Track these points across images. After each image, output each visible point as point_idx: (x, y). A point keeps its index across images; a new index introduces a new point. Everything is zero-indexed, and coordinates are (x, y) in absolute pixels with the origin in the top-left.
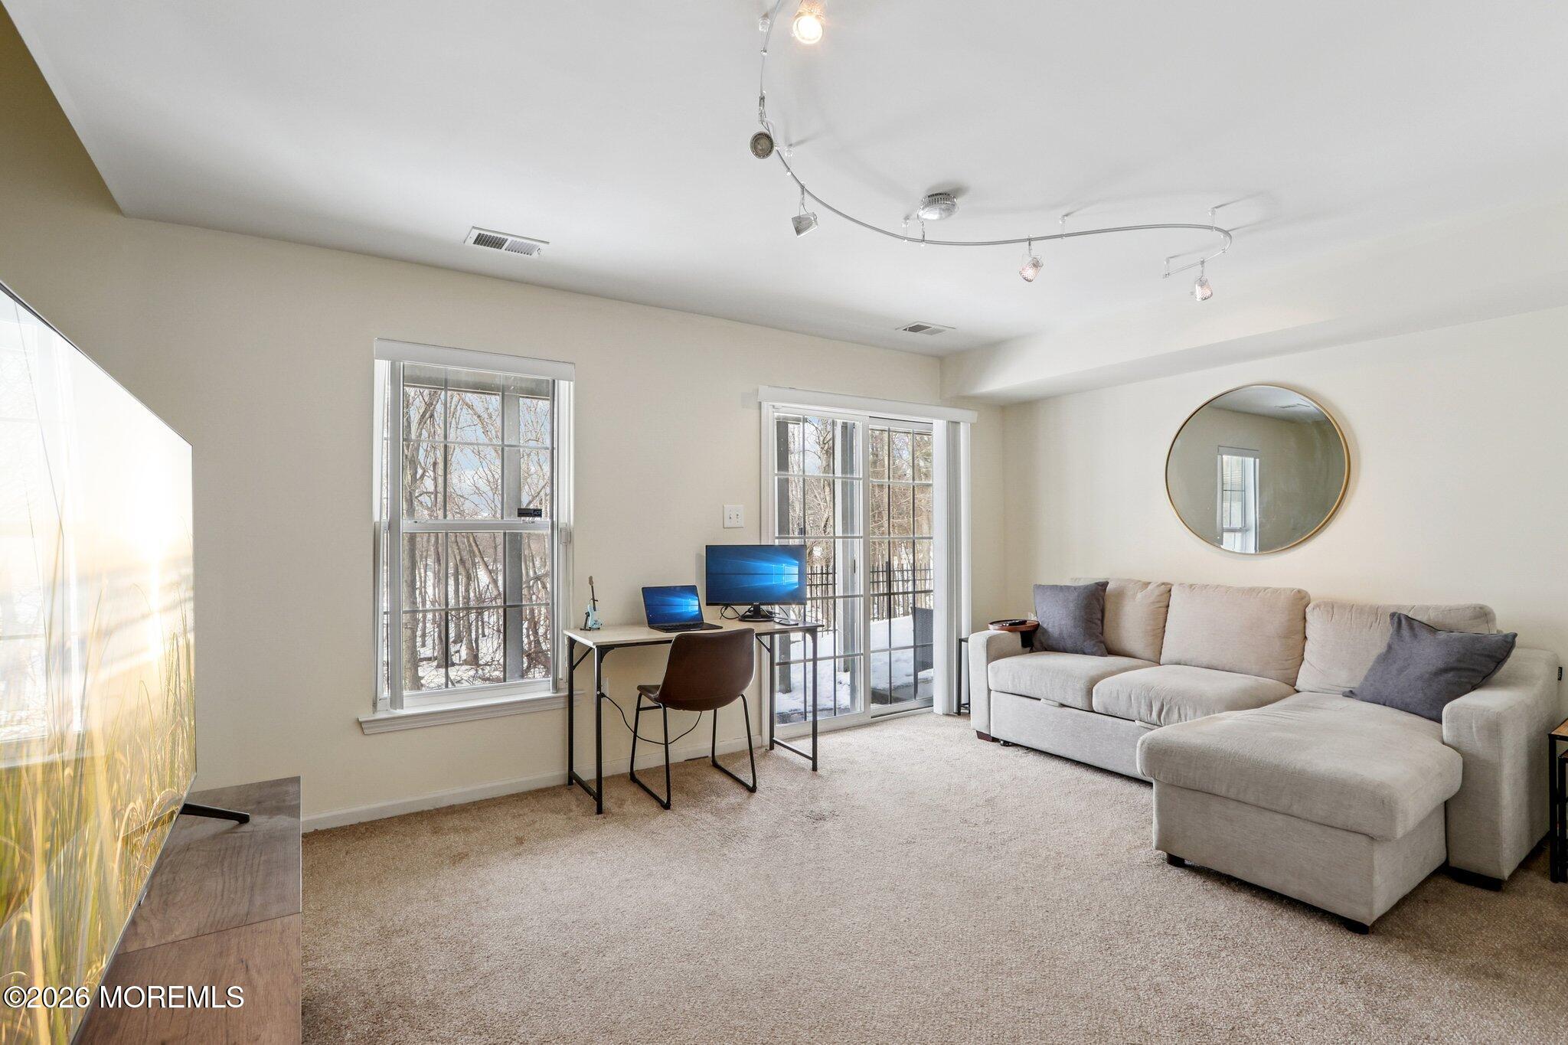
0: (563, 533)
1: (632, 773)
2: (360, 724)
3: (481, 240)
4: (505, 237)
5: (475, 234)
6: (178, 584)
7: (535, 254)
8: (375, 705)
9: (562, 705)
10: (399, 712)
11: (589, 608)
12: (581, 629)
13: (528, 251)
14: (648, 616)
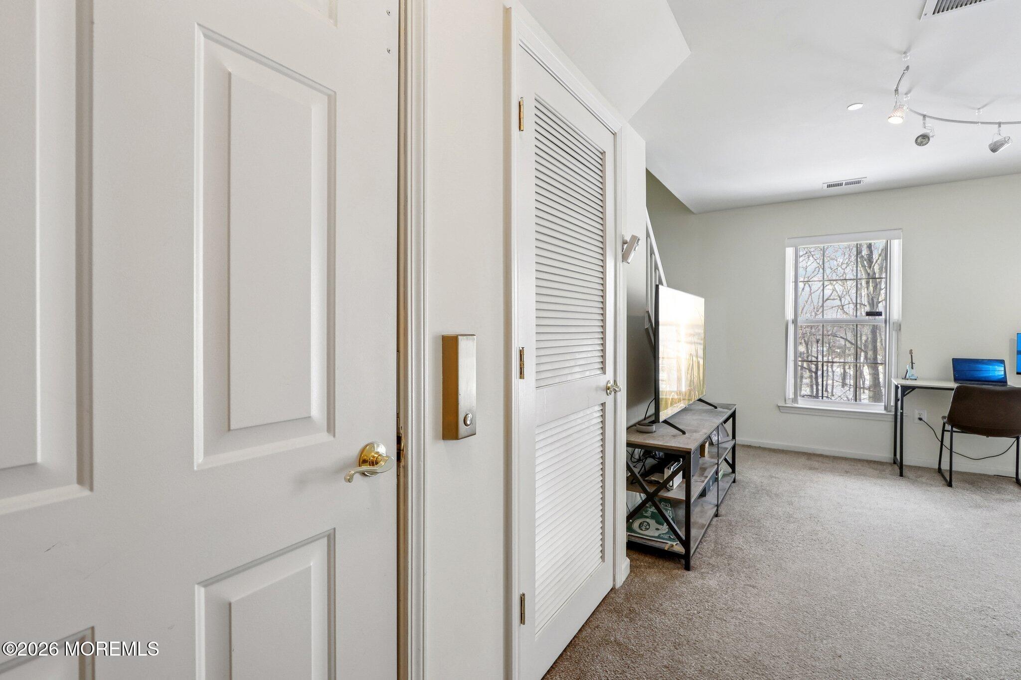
0: (895, 325)
1: (940, 469)
2: (779, 406)
3: (829, 186)
4: (842, 182)
5: (826, 185)
6: (694, 335)
7: (862, 182)
8: (785, 400)
9: (891, 420)
10: (796, 405)
11: (908, 367)
12: (903, 379)
13: (859, 182)
14: (954, 375)
